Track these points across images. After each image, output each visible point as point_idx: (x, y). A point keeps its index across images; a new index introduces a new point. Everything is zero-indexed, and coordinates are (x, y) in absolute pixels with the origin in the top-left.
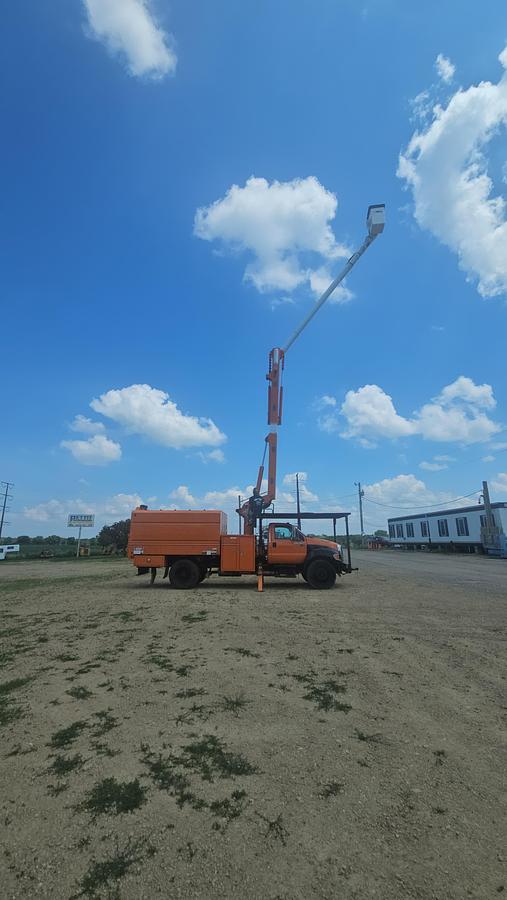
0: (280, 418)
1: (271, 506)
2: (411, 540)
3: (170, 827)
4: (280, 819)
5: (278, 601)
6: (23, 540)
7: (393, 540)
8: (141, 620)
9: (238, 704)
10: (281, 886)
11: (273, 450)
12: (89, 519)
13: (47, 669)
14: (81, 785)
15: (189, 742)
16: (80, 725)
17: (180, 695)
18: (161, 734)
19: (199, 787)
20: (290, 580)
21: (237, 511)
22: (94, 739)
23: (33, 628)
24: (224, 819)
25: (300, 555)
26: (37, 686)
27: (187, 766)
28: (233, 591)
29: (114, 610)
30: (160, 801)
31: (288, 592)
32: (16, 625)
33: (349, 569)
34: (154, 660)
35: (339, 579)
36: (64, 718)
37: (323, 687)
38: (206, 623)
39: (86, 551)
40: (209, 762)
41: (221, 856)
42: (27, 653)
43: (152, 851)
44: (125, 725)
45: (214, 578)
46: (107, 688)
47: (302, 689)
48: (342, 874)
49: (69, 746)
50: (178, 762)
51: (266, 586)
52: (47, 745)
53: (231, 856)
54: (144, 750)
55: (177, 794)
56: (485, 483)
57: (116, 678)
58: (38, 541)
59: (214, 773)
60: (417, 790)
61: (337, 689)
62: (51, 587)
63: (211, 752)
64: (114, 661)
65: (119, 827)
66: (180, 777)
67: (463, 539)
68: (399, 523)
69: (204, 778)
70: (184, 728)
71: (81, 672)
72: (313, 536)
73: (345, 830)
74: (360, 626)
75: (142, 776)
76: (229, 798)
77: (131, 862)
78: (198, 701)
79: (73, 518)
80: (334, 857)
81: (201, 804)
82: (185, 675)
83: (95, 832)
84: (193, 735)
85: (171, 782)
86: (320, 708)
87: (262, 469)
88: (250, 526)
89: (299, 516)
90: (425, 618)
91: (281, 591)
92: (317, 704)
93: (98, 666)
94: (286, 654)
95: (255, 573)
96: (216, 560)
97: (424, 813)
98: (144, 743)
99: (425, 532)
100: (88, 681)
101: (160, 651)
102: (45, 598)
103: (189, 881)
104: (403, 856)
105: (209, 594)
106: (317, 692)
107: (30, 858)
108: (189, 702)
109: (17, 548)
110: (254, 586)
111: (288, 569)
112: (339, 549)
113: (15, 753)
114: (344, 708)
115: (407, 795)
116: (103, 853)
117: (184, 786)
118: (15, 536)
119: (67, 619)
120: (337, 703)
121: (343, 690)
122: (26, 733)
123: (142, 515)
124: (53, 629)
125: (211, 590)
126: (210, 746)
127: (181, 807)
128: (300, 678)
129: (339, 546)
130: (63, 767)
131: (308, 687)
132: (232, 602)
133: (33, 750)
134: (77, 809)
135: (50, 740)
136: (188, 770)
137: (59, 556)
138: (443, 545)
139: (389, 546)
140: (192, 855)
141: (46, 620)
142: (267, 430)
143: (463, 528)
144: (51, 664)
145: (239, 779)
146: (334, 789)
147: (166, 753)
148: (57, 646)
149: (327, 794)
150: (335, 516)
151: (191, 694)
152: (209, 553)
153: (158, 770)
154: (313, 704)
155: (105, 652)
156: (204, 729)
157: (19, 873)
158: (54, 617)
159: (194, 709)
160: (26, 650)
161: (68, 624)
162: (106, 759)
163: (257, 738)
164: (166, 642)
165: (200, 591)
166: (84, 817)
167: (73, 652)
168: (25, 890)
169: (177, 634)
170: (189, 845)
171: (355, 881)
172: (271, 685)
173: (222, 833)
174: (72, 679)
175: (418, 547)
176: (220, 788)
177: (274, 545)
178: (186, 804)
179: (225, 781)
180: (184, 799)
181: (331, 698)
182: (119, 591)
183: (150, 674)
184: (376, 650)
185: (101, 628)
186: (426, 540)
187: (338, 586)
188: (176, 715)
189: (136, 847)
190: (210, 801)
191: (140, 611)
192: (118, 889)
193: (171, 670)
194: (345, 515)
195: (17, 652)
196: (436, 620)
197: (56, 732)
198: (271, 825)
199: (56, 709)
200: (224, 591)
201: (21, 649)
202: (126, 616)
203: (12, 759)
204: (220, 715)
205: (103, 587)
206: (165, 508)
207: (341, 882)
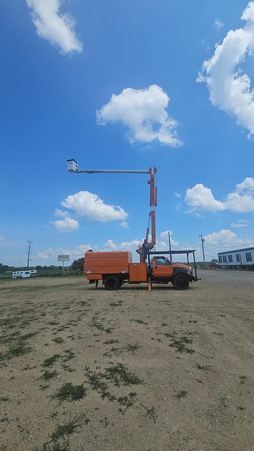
0: (156, 203)
1: (154, 248)
2: (230, 264)
3: (97, 409)
4: (153, 408)
5: (159, 296)
6: (38, 268)
7: (221, 264)
8: (89, 305)
9: (135, 348)
10: (152, 443)
11: (153, 219)
12: (67, 257)
13: (44, 328)
14: (55, 386)
15: (109, 366)
16: (57, 356)
17: (106, 343)
18: (96, 362)
19: (113, 389)
20: (165, 285)
21: (137, 251)
22: (64, 363)
23: (40, 309)
24: (124, 407)
25: (170, 272)
26: (39, 336)
27: (107, 378)
28: (136, 291)
29: (77, 301)
30: (93, 395)
31: (164, 291)
32: (32, 308)
33: (196, 279)
34: (95, 325)
35: (191, 284)
36: (50, 352)
37: (180, 340)
38: (122, 307)
39: (67, 273)
40: (119, 377)
41: (121, 426)
42: (36, 321)
43: (87, 421)
44: (79, 356)
45: (126, 285)
46: (71, 338)
47: (169, 341)
48: (184, 439)
49: (51, 366)
50: (103, 376)
51: (153, 288)
52: (41, 365)
53: (126, 427)
54: (87, 370)
55: (101, 392)
57: (76, 333)
58: (45, 268)
59: (120, 383)
60: (228, 397)
61: (187, 341)
62: (49, 290)
63: (120, 372)
64: (75, 325)
65: (72, 407)
66: (104, 384)
68: (225, 255)
69: (115, 385)
70: (107, 359)
71: (60, 330)
73: (188, 416)
74: (202, 309)
75: (85, 382)
76: (127, 396)
77: (76, 426)
78: (115, 346)
79: (59, 257)
80: (181, 430)
81: (113, 398)
82: (110, 332)
83: (61, 410)
84: (111, 363)
85: (99, 386)
86: (178, 351)
87: (148, 229)
88: (143, 258)
89: (171, 252)
90: (238, 304)
91: (160, 291)
92: (176, 349)
93: (68, 327)
94: (161, 323)
95: (147, 282)
96: (127, 276)
97: (232, 409)
98: (87, 366)
99: (238, 259)
100: (63, 335)
101: (98, 321)
102: (46, 295)
103: (104, 438)
104: (219, 432)
105: (124, 293)
106: (177, 343)
107: (28, 422)
108: (110, 346)
109: (35, 271)
110: (147, 288)
111: (164, 280)
112: (191, 269)
113: (26, 369)
114: (191, 352)
115: (223, 399)
116: (63, 421)
117: (105, 388)
118: (35, 266)
119: (55, 305)
120: (187, 348)
121: (190, 342)
122: (32, 359)
123: (89, 254)
124: (48, 310)
125: (125, 291)
126: (120, 369)
127: (103, 399)
128: (168, 335)
129: (190, 267)
130: (48, 376)
131: (172, 340)
132: (135, 296)
133: (35, 367)
134: (53, 397)
135: (43, 363)
136: (108, 381)
137: (55, 275)
138: (249, 266)
139: (220, 267)
140: (107, 424)
141: (46, 305)
142: (150, 209)
144: (46, 326)
145: (134, 386)
146: (183, 394)
147: (98, 371)
148: (49, 318)
149: (179, 396)
150: (188, 252)
151: (112, 342)
152: (123, 272)
153: (93, 380)
154: (174, 349)
155: (72, 321)
156: (117, 360)
157: (22, 430)
158: (50, 304)
159: (113, 350)
160: (36, 319)
161: (56, 307)
162: (68, 373)
163: (143, 366)
164: (101, 316)
165: (120, 291)
166: (56, 402)
167: (57, 321)
168: (24, 438)
169: (107, 312)
170: (105, 419)
171: (192, 444)
172: (152, 339)
173: (123, 414)
174: (55, 334)
175: (235, 267)
176: (124, 390)
177: (156, 268)
178: (106, 397)
179: (126, 387)
180: (105, 395)
181: (184, 346)
182: (81, 291)
183: (92, 332)
184: (209, 321)
185: (71, 309)
186: (239, 263)
187: (190, 288)
188: (104, 353)
189: (79, 418)
190: (118, 397)
191: (90, 301)
192: (68, 440)
193: (103, 330)
194: (193, 251)
195: (31, 320)
196: (244, 306)
197: (46, 359)
198: (149, 411)
199: (47, 347)
200: (132, 291)
201: (33, 319)
202: (83, 303)
203: (25, 371)
204: (125, 353)
205: (73, 289)
206: (101, 251)
207: (184, 444)
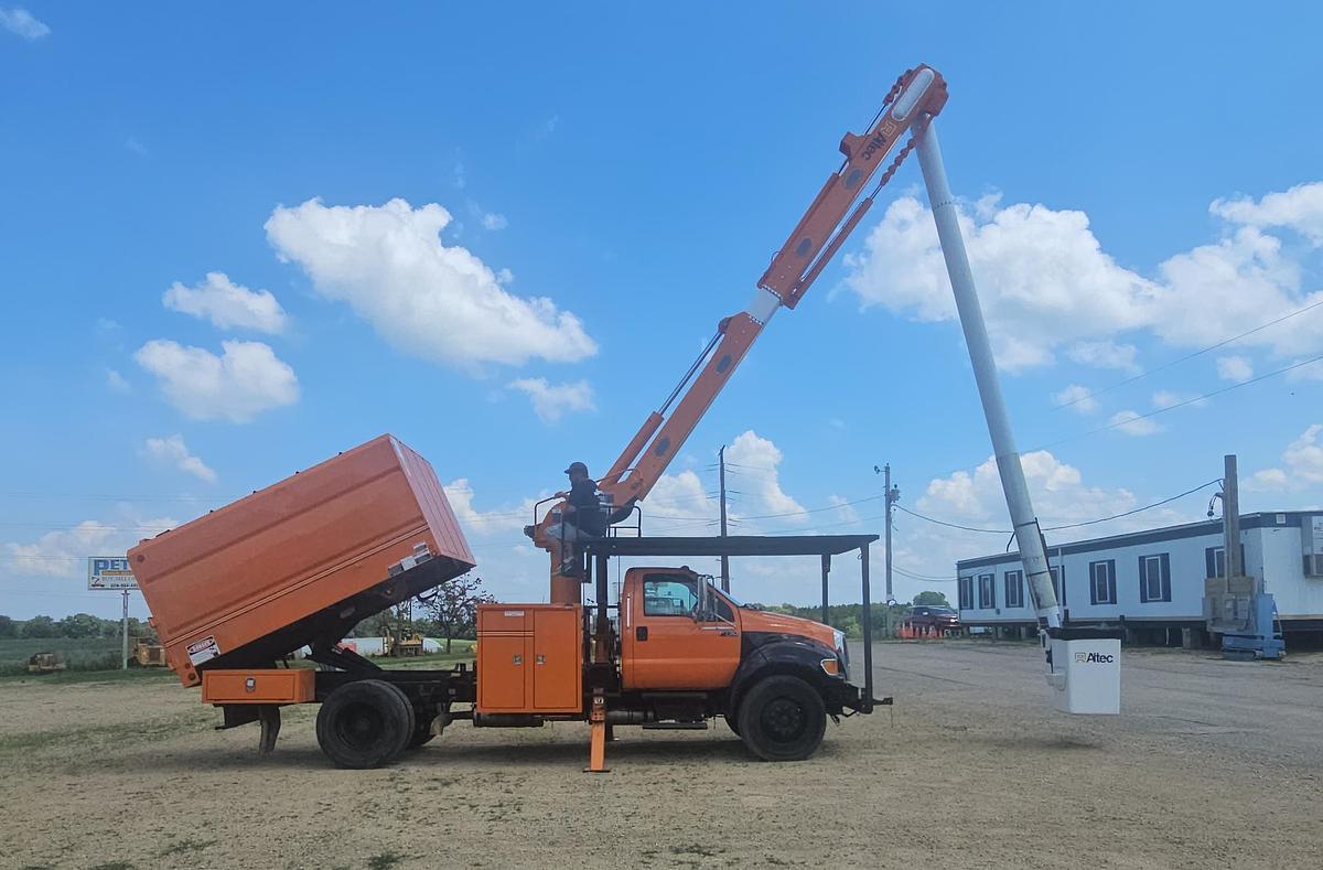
1: (632, 519)
20: (690, 734)
21: (530, 531)
25: (719, 663)
28: (513, 772)
33: (864, 704)
35: (832, 730)
45: (459, 732)
51: (615, 751)
56: (1230, 462)
67: (1156, 611)
72: (756, 609)
88: (568, 576)
89: (725, 546)
91: (660, 770)
95: (585, 715)
96: (460, 682)
110: (577, 752)
111: (685, 703)
112: (839, 645)
129: (838, 635)
143: (1156, 581)
150: (826, 547)
177: (642, 633)
187: (831, 750)
194: (862, 542)
200: (487, 770)
